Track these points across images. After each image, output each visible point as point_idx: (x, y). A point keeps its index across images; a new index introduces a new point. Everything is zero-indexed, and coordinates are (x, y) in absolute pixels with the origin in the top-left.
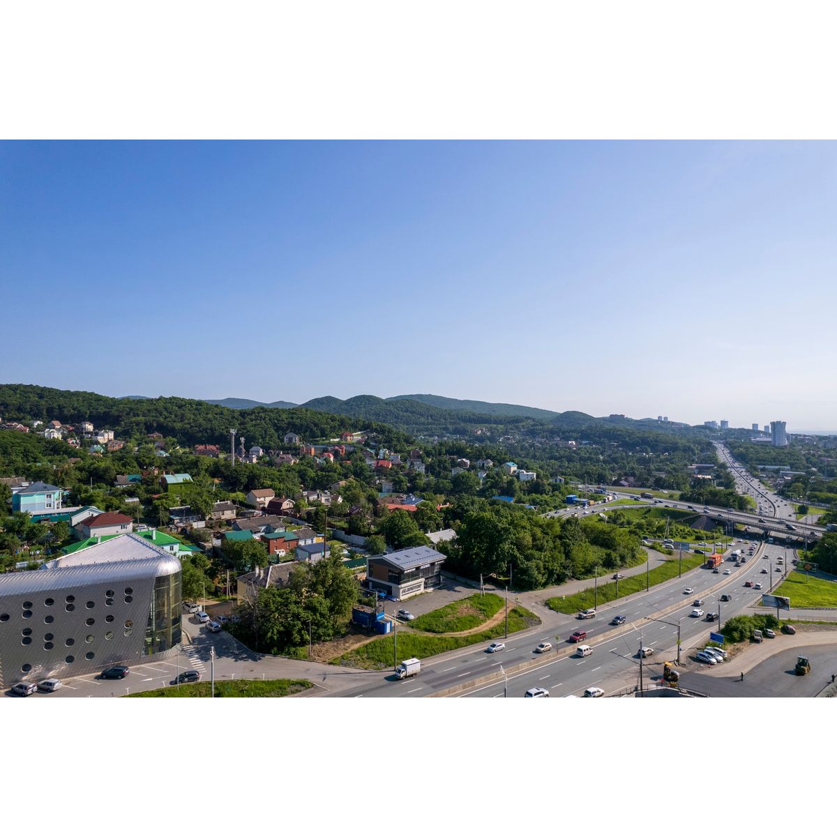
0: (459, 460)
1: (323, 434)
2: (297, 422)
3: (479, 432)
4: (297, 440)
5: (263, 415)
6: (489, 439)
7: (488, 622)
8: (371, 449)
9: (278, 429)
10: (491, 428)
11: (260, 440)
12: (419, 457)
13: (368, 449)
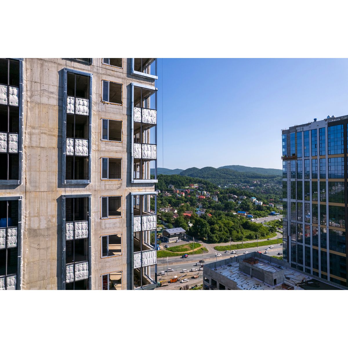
0: (233, 196)
1: (183, 185)
2: (174, 180)
3: (255, 182)
4: (173, 187)
5: (161, 178)
6: (259, 185)
7: (191, 250)
8: (200, 191)
9: (166, 183)
10: (261, 180)
11: (160, 187)
12: (217, 194)
13: (198, 191)
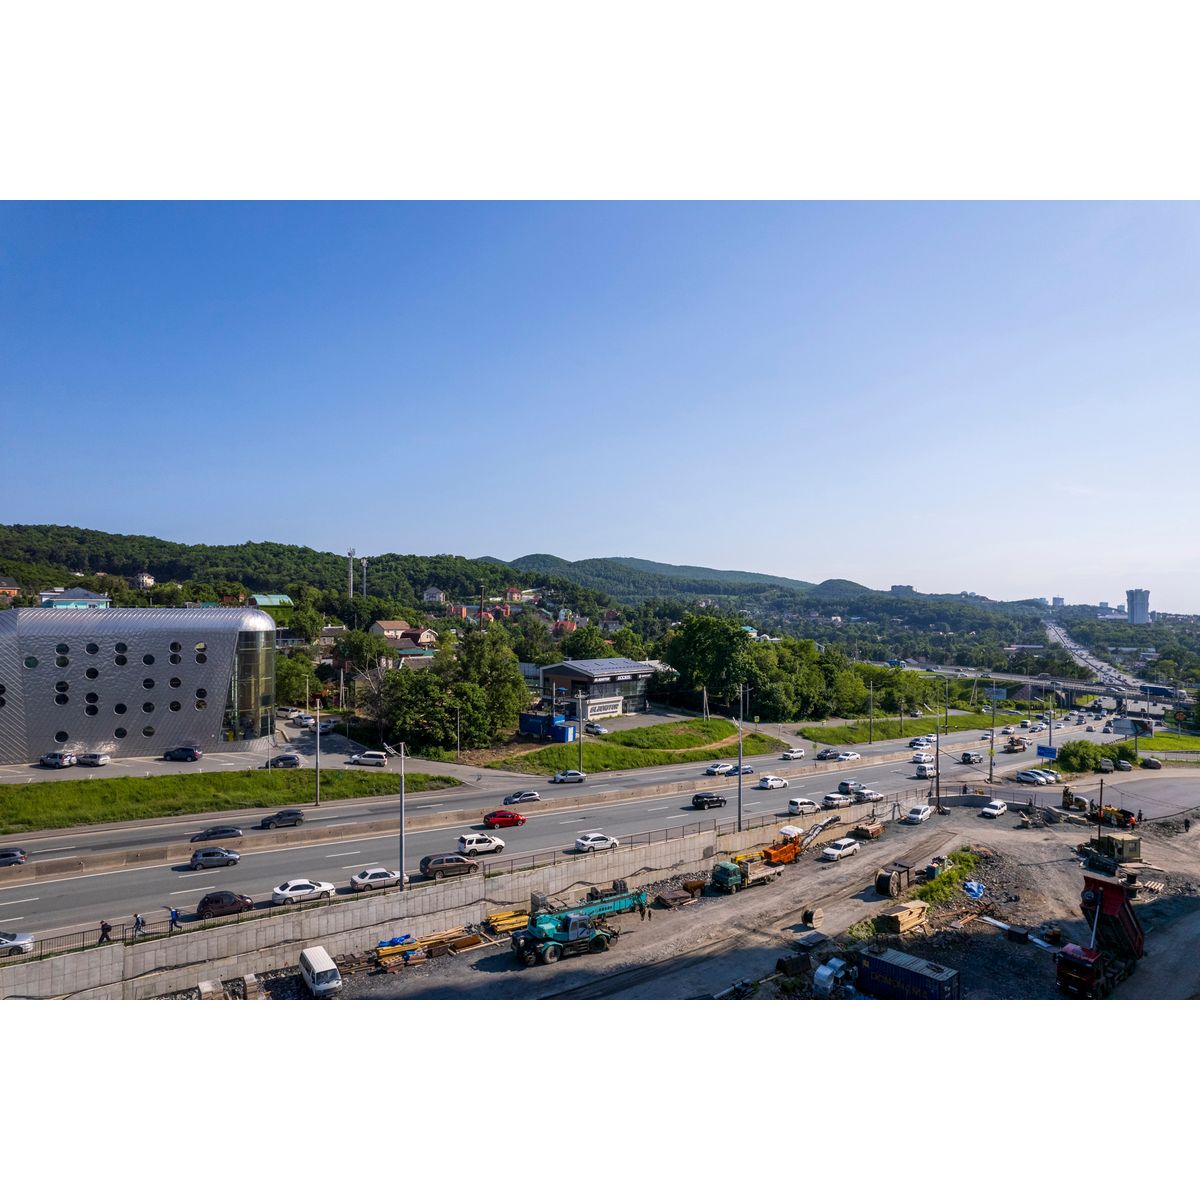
1: (479, 591)
2: (443, 573)
3: (703, 605)
4: (441, 597)
7: (714, 744)
8: (548, 610)
9: (414, 582)
10: (720, 599)
11: (390, 597)
13: (543, 611)
